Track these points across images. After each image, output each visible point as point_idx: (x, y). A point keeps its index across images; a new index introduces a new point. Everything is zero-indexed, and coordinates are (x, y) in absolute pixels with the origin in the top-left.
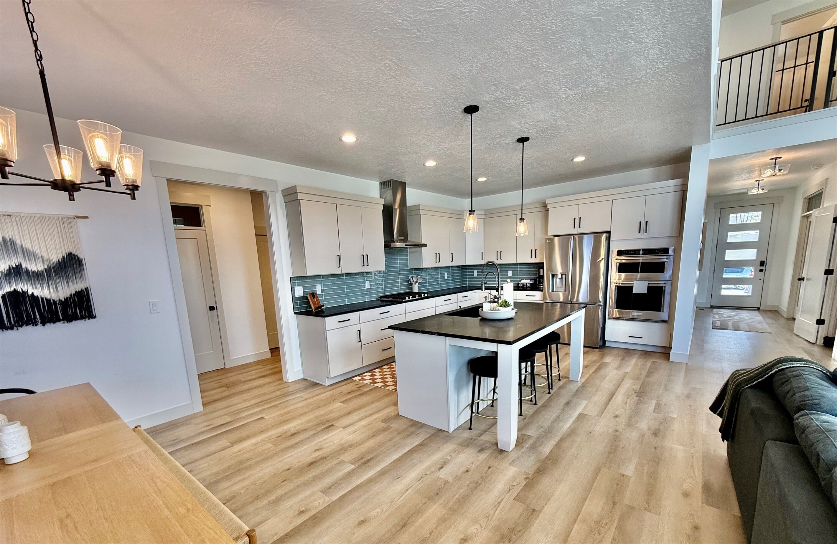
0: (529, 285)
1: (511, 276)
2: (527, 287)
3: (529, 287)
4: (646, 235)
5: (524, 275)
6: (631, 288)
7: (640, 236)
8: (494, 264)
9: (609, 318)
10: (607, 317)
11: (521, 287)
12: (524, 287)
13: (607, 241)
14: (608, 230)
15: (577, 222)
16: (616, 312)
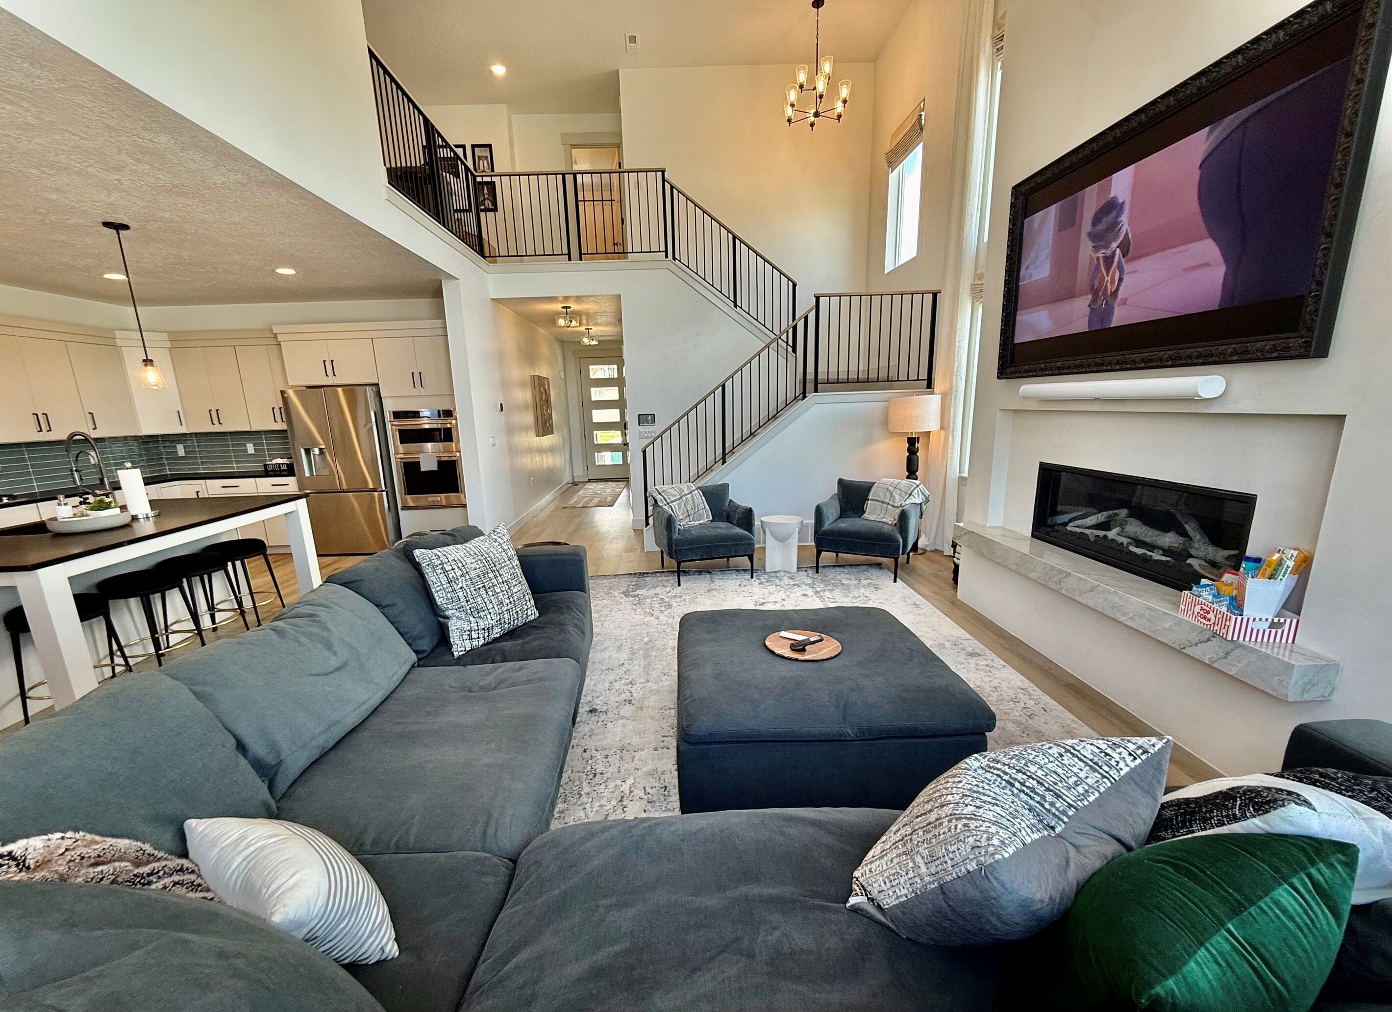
0: (285, 467)
1: (253, 452)
2: (281, 471)
3: (284, 470)
4: (423, 392)
5: (277, 450)
6: (418, 464)
7: (415, 392)
8: (87, 439)
9: (404, 508)
10: (399, 506)
11: (271, 471)
12: (276, 471)
13: (377, 398)
14: (376, 381)
15: (329, 366)
16: (410, 500)
